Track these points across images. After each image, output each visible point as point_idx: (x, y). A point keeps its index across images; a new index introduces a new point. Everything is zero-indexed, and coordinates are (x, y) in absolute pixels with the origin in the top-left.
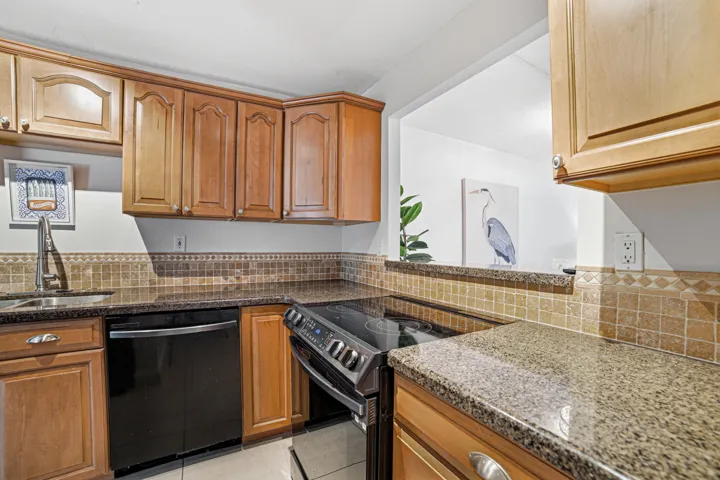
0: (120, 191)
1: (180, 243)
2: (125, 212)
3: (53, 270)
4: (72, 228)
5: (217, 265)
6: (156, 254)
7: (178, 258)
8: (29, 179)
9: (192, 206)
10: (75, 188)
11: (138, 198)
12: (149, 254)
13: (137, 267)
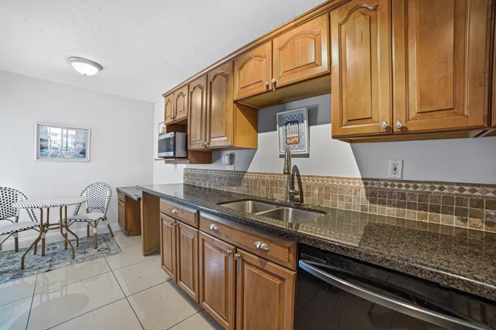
0: (330, 122)
1: (395, 169)
2: (334, 137)
3: (297, 188)
4: (307, 156)
5: (449, 199)
6: (369, 179)
7: (393, 185)
8: (286, 124)
9: (407, 120)
10: (310, 124)
11: (345, 121)
12: (363, 179)
13: (351, 191)
